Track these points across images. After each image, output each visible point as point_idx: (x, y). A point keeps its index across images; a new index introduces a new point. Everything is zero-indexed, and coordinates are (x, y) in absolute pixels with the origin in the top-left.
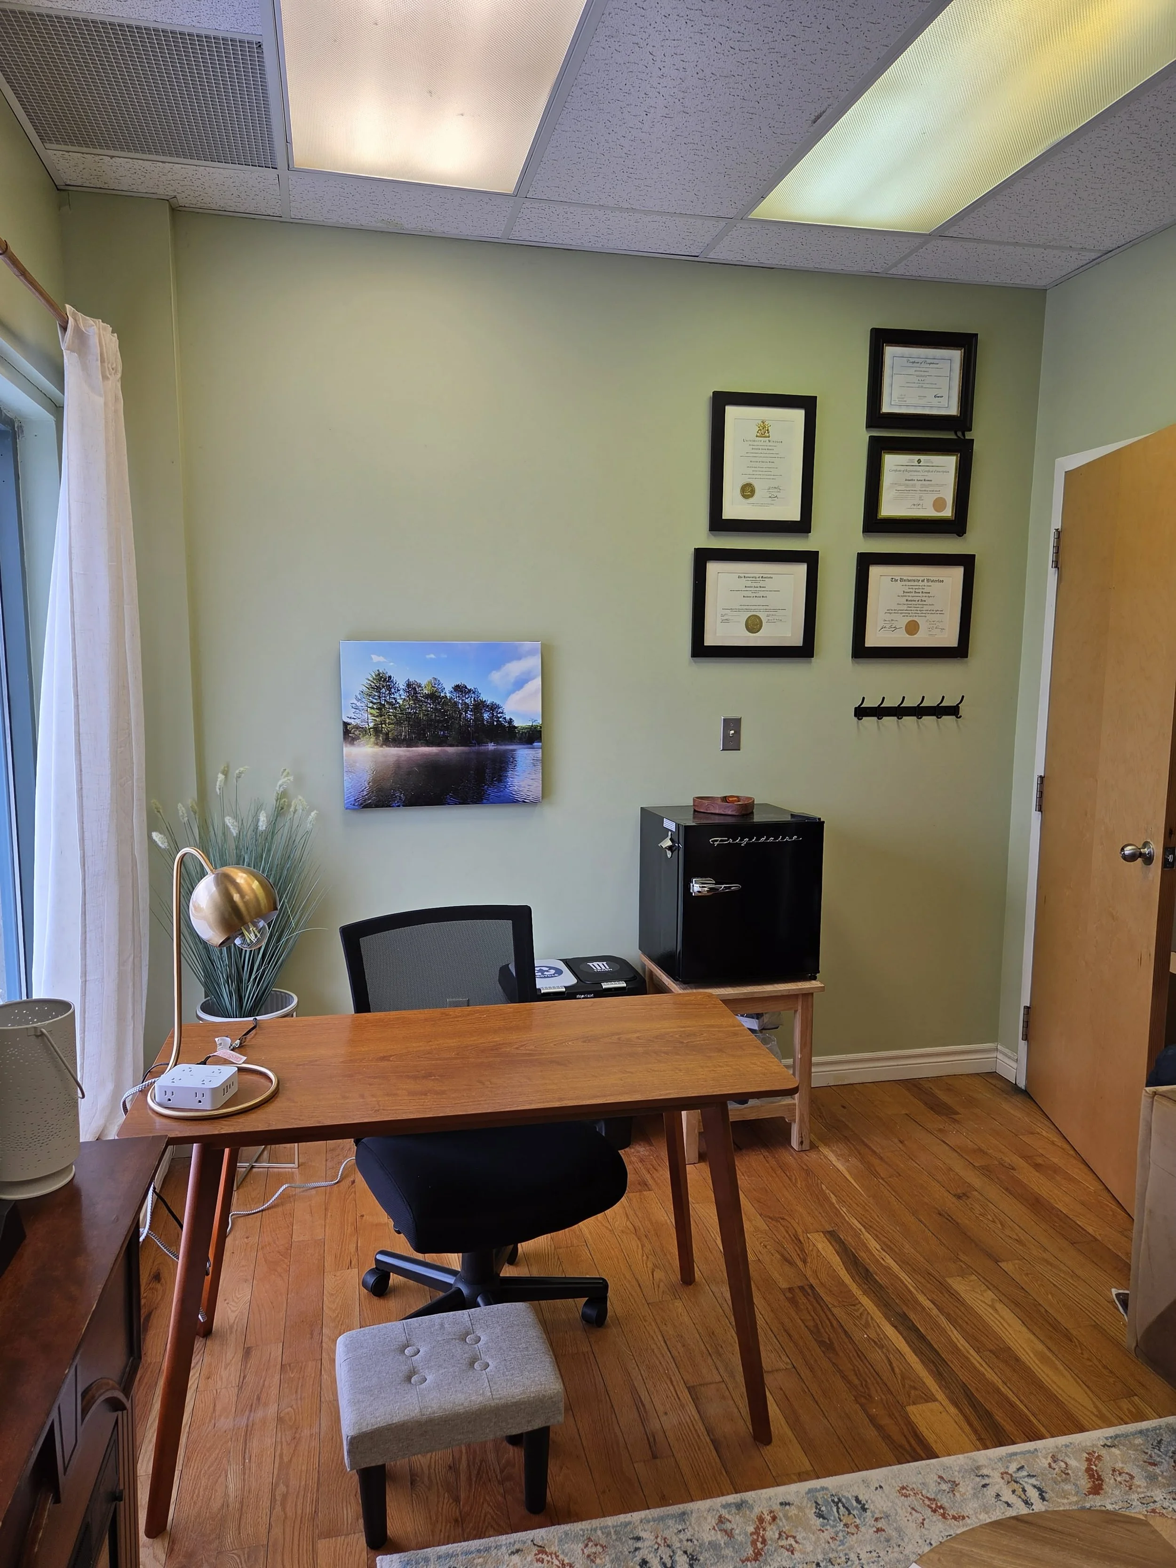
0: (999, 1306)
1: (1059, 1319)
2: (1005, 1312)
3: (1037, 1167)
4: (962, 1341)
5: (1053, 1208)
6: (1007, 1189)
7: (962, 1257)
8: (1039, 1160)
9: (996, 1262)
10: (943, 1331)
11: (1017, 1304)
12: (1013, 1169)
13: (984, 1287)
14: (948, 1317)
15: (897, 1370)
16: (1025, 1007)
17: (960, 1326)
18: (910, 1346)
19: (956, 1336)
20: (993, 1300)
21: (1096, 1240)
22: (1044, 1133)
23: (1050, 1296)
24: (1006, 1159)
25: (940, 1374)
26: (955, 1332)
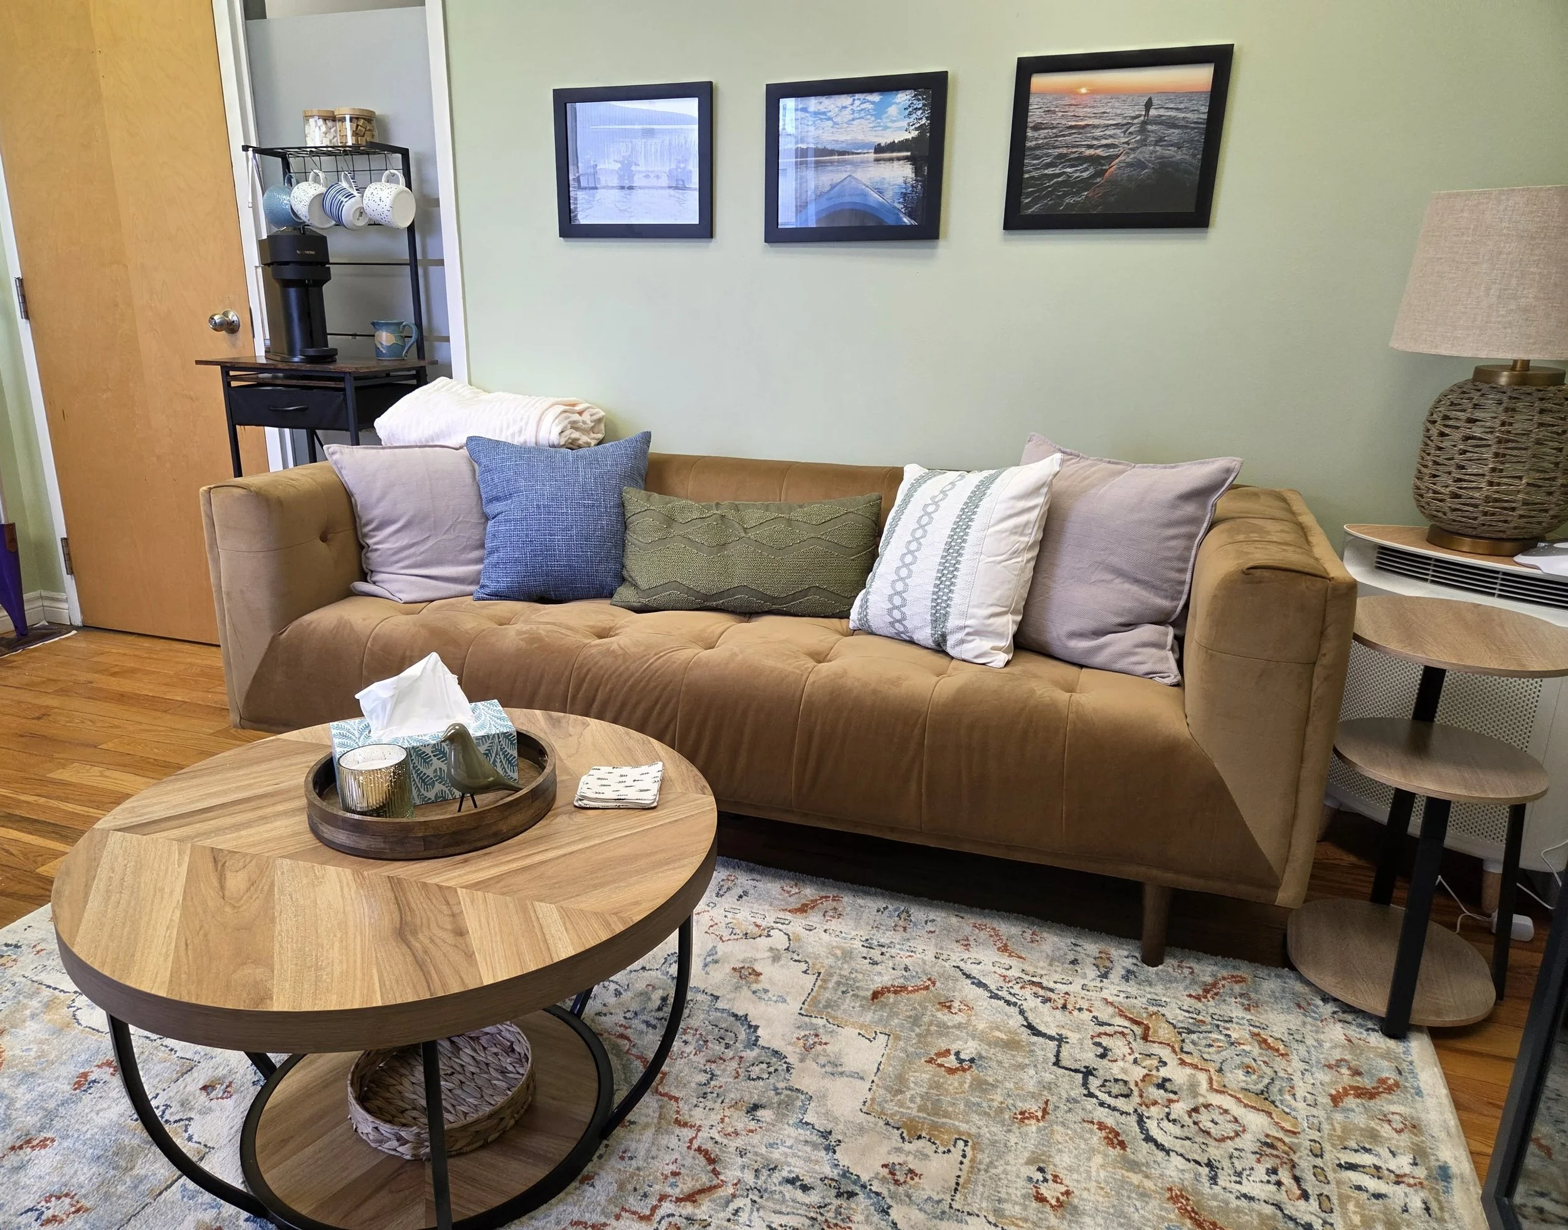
0: (107, 773)
1: (168, 760)
2: (117, 774)
3: (114, 674)
4: (79, 807)
5: (139, 695)
6: (89, 698)
7: (57, 755)
8: (116, 669)
9: (96, 747)
10: (58, 809)
11: (125, 766)
12: (92, 683)
13: (88, 767)
14: (58, 798)
15: (15, 852)
16: (62, 539)
17: (72, 799)
18: (24, 832)
19: (70, 807)
20: (100, 772)
21: (185, 702)
22: (114, 651)
23: (155, 750)
24: (81, 678)
25: (65, 836)
26: (70, 805)
